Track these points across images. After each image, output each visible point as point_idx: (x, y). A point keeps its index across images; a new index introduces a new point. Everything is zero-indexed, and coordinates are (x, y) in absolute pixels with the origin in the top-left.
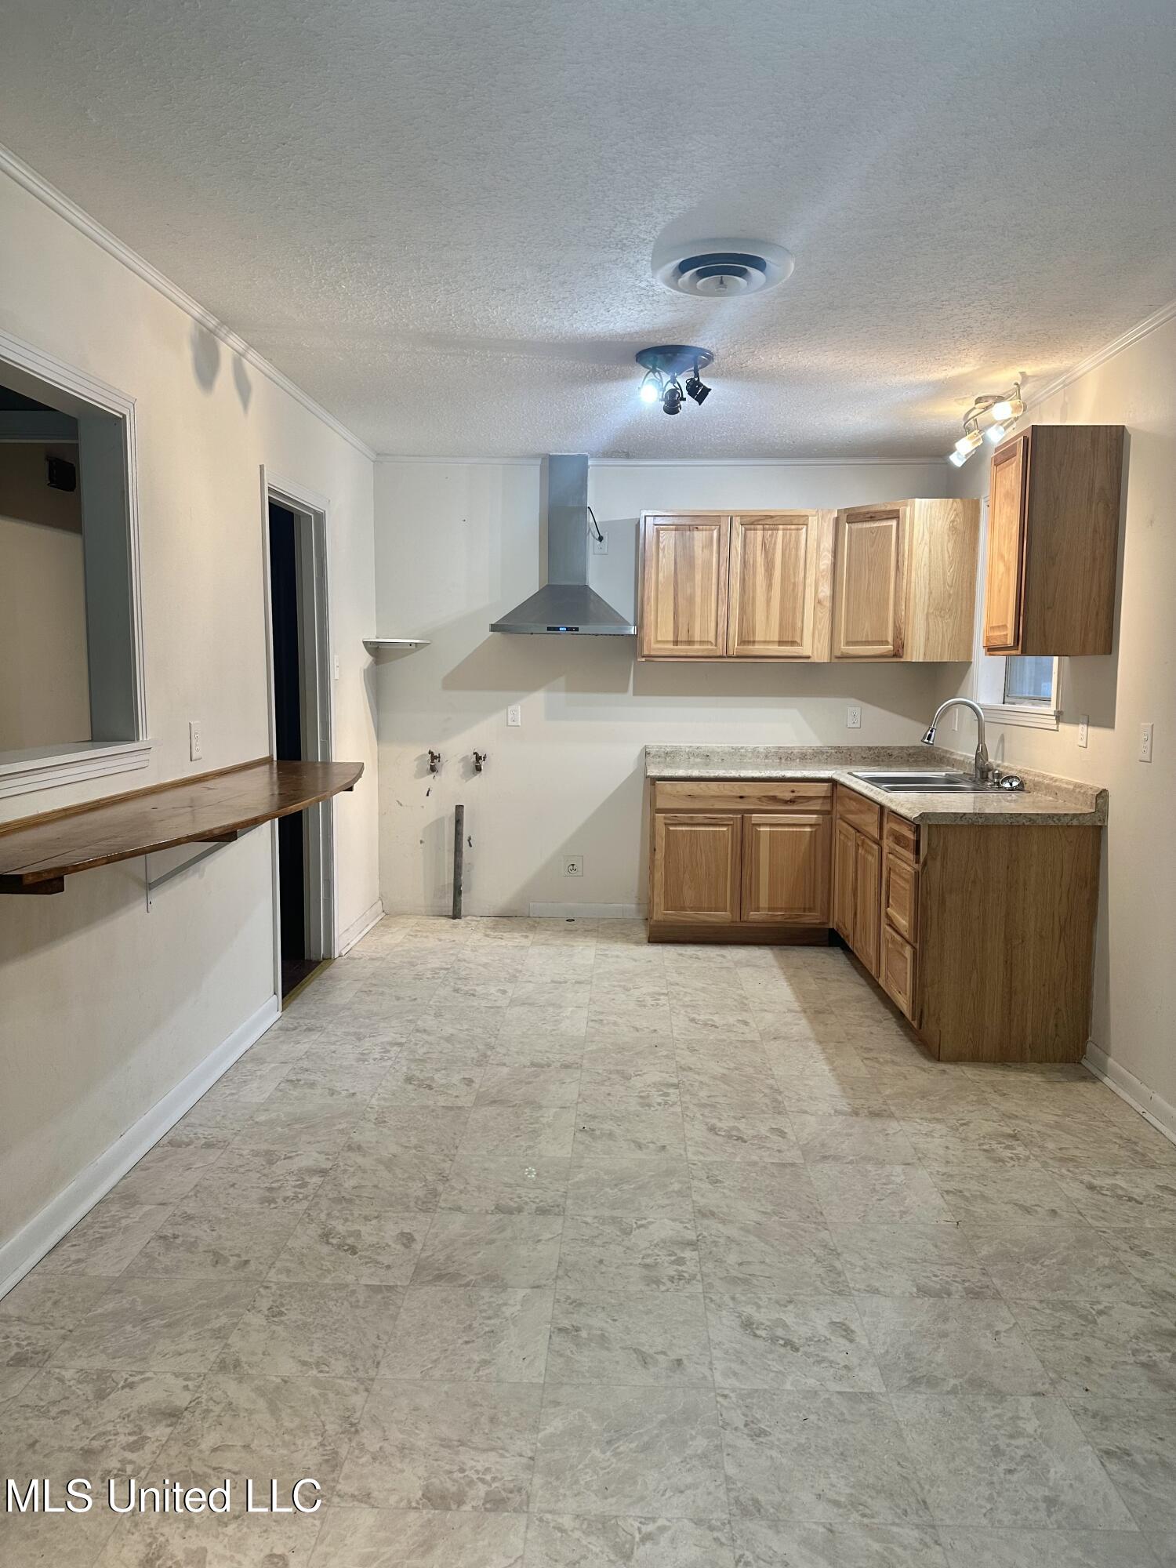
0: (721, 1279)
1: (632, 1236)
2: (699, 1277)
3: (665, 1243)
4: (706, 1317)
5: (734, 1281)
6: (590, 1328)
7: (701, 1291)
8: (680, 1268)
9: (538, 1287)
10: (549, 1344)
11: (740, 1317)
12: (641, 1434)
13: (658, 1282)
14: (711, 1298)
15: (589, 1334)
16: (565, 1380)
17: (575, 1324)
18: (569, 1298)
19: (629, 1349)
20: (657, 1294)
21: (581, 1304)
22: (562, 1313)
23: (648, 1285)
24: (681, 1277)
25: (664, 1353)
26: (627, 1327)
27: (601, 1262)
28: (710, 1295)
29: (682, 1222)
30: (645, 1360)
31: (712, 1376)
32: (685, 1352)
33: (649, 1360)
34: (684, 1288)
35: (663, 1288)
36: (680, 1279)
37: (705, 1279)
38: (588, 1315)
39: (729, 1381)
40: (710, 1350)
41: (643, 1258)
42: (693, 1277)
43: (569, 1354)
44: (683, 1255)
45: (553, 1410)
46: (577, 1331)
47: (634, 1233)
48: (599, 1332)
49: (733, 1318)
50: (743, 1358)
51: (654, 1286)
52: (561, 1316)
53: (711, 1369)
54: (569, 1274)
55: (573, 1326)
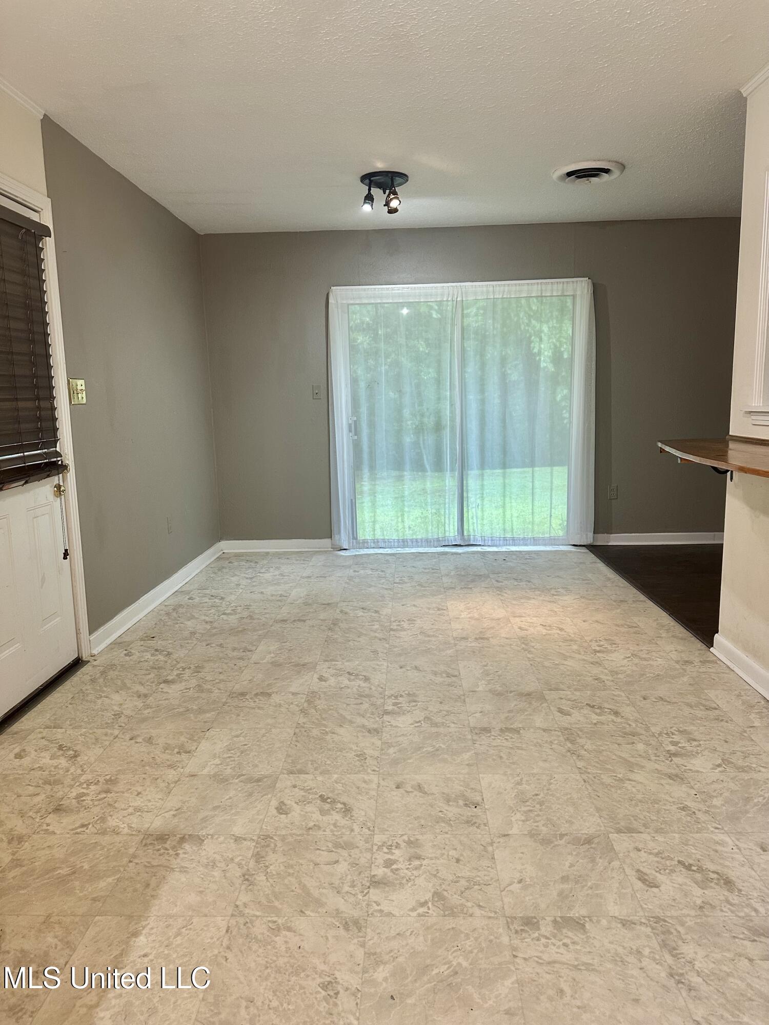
0: (357, 847)
1: (432, 890)
2: (375, 848)
3: (401, 883)
4: (375, 815)
5: (349, 846)
6: (458, 806)
7: (375, 836)
8: (389, 856)
9: (505, 836)
10: (482, 795)
11: (352, 816)
12: (421, 753)
13: (409, 843)
14: (369, 830)
15: (458, 802)
16: (467, 776)
17: (469, 808)
18: (478, 827)
19: (430, 794)
20: (410, 832)
21: (467, 822)
22: (479, 816)
23: (417, 840)
24: (390, 847)
25: (407, 792)
26: (432, 807)
27: (458, 861)
28: (370, 832)
29: (381, 911)
30: (419, 788)
31: (379, 780)
32: (394, 793)
33: (417, 788)
34: (388, 838)
35: (405, 838)
36: (391, 846)
37: (370, 847)
38: (460, 815)
39: (369, 778)
40: (378, 794)
41: (421, 865)
42: (380, 848)
43: (467, 789)
44: (385, 869)
45: (470, 762)
46: (466, 804)
47: (430, 895)
48: (451, 803)
49: (356, 815)
50: (357, 790)
51: (412, 839)
52: (480, 814)
53: (379, 784)
54: (482, 847)
55: (469, 807)
